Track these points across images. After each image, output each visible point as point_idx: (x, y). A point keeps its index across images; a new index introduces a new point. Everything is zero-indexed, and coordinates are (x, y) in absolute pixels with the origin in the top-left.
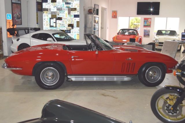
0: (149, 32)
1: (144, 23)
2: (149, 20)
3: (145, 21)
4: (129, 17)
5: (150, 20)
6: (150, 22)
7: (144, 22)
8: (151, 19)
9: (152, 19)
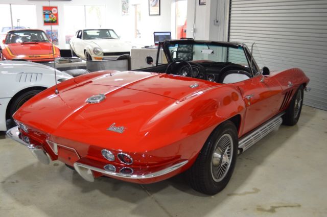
0: (57, 33)
1: (44, 17)
2: (52, 11)
3: (47, 12)
4: (10, 4)
5: (54, 11)
6: (56, 15)
7: (45, 14)
8: (56, 8)
9: (59, 8)
